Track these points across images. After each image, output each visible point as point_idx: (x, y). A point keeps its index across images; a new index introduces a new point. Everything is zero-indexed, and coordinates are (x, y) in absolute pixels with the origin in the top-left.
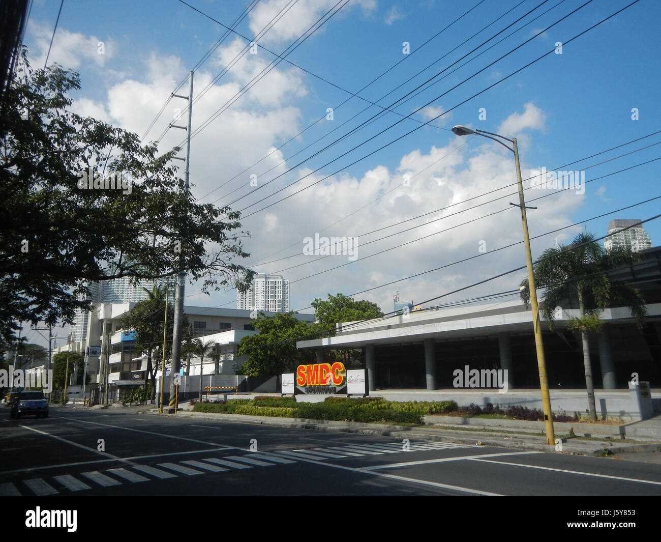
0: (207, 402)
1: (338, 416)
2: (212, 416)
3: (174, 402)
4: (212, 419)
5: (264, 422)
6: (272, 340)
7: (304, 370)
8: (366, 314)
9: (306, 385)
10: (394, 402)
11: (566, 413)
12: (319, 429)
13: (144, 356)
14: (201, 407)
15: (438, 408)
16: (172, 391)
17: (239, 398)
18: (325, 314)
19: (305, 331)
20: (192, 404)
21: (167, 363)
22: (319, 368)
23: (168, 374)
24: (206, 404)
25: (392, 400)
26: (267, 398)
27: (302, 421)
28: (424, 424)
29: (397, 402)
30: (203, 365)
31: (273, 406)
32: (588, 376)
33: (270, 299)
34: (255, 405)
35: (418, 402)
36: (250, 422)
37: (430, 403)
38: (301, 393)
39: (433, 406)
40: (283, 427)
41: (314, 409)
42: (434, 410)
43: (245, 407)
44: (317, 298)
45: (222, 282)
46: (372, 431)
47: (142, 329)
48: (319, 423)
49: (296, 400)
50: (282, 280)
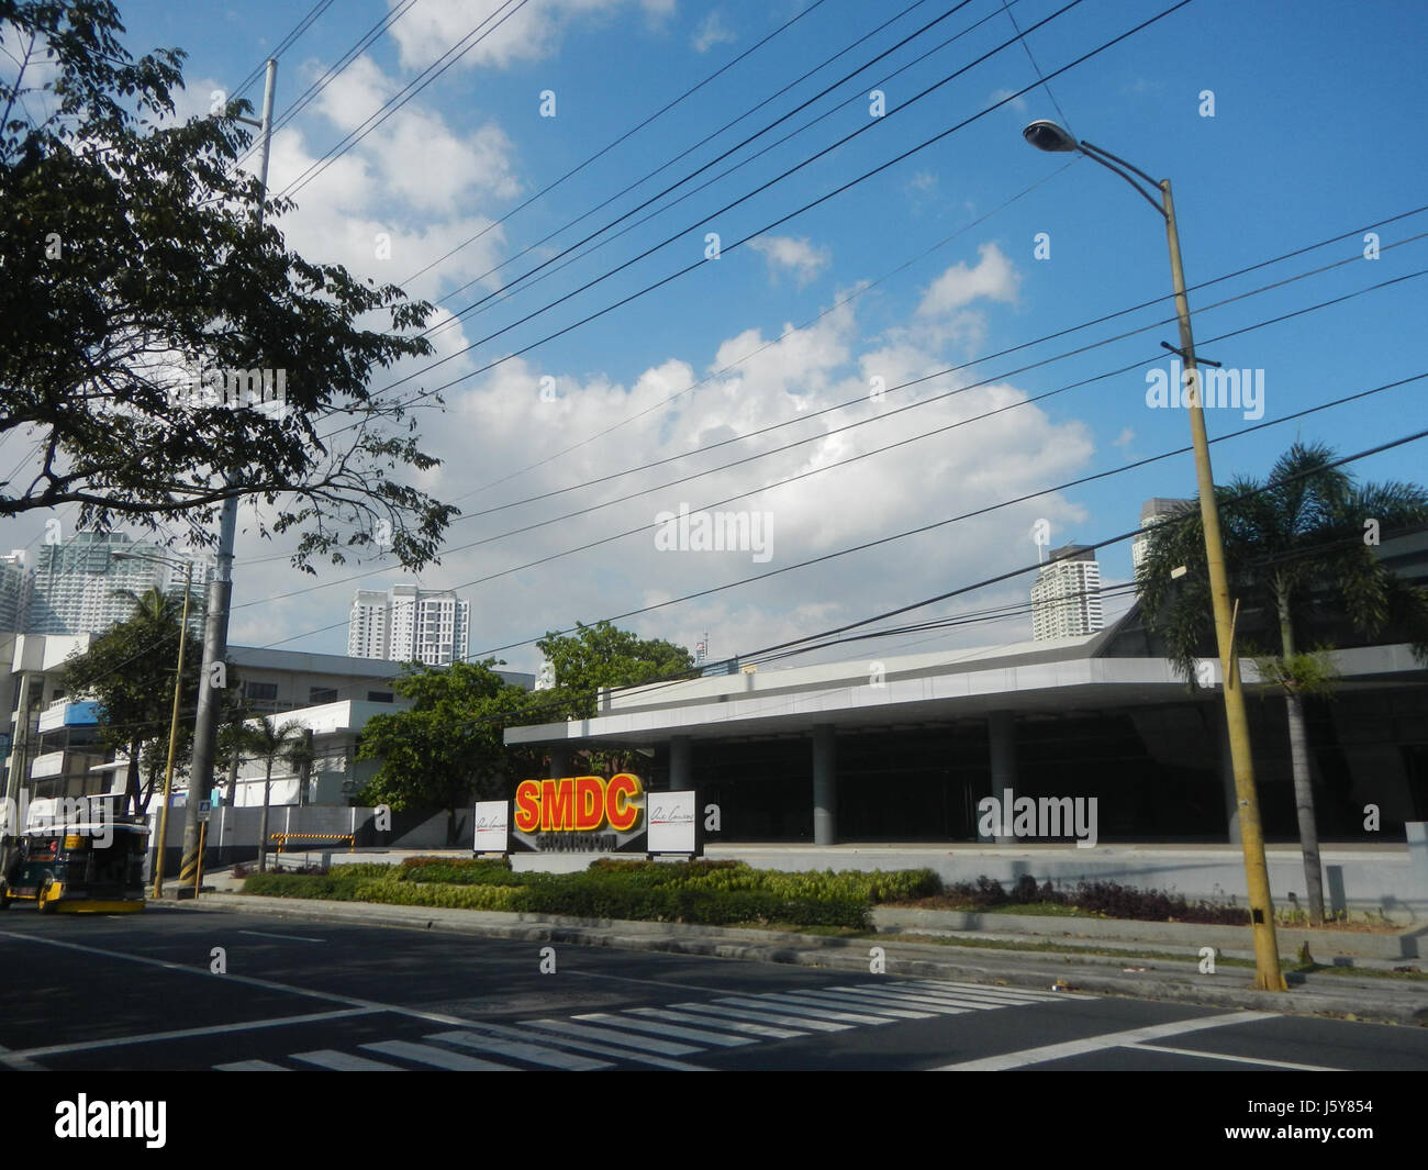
0: (279, 870)
1: (637, 909)
2: (292, 906)
3: (194, 871)
4: (292, 915)
5: (434, 922)
6: (440, 722)
7: (534, 792)
8: (665, 670)
9: (538, 830)
10: (773, 873)
11: (1238, 901)
12: (589, 942)
13: (121, 760)
14: (264, 884)
15: (893, 887)
16: (187, 844)
17: (363, 861)
18: (568, 667)
19: (522, 704)
20: (240, 874)
21: (178, 776)
22: (575, 788)
23: (179, 802)
24: (277, 876)
25: (765, 868)
26: (437, 862)
27: (540, 921)
28: (873, 929)
29: (781, 874)
30: (271, 783)
31: (452, 881)
32: (1303, 807)
33: (424, 642)
34: (404, 878)
35: (837, 873)
36: (397, 924)
37: (871, 875)
38: (525, 848)
39: (879, 882)
40: (489, 936)
41: (571, 889)
42: (882, 893)
43: (381, 882)
44: (552, 632)
45: (354, 538)
46: (741, 949)
47: (117, 690)
48: (585, 926)
49: (510, 867)
50: (453, 601)
